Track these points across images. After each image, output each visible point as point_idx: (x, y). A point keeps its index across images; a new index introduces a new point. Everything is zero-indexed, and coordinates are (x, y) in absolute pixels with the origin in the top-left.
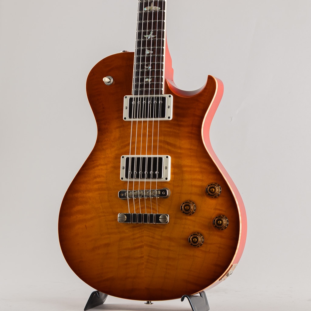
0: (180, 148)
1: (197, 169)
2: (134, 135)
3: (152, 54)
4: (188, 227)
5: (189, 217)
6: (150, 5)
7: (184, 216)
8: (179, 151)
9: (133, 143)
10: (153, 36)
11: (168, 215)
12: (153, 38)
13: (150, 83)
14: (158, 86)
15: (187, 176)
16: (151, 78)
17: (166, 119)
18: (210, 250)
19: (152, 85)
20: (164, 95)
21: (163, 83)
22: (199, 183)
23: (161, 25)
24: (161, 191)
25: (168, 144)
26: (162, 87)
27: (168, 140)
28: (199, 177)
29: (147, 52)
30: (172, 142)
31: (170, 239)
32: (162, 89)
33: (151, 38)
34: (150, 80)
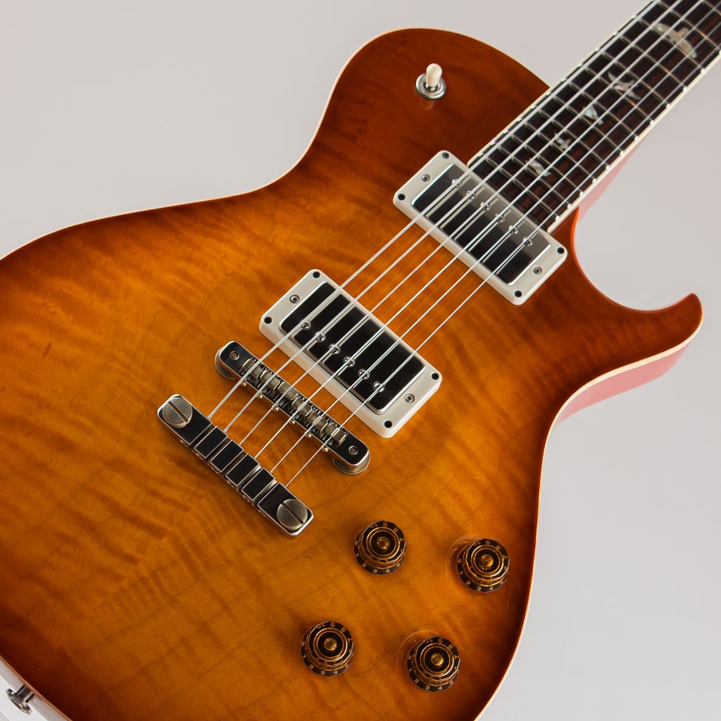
0: (483, 388)
1: (481, 477)
2: (389, 256)
3: (597, 125)
4: (334, 597)
5: (358, 573)
6: (677, 29)
7: (348, 560)
8: (474, 392)
9: (372, 270)
10: (629, 92)
11: (312, 517)
12: (627, 96)
13: (538, 178)
14: (553, 201)
15: (442, 469)
16: (550, 170)
17: (507, 289)
18: (338, 708)
19: (540, 188)
20: (547, 236)
21: (571, 208)
22: (458, 514)
23: (670, 90)
24: (351, 440)
25: (460, 350)
26: (560, 212)
27: (465, 343)
28: (473, 500)
29: (588, 111)
30: (472, 355)
31: (256, 583)
32: (557, 218)
33: (623, 92)
34: (545, 172)
